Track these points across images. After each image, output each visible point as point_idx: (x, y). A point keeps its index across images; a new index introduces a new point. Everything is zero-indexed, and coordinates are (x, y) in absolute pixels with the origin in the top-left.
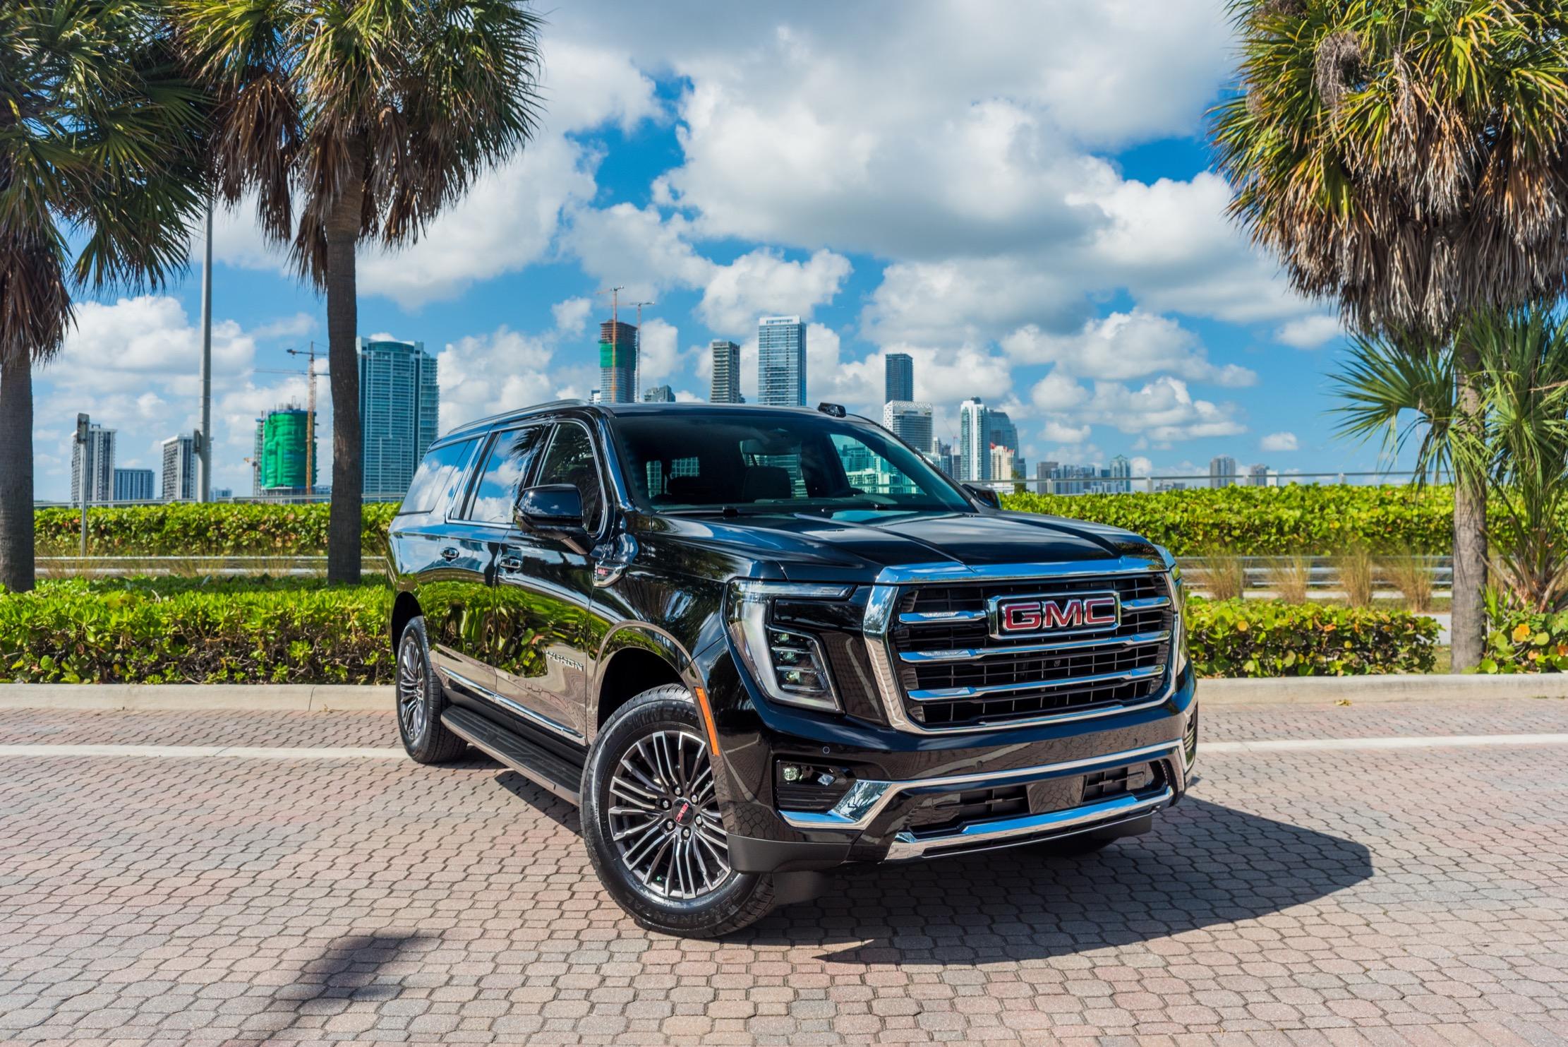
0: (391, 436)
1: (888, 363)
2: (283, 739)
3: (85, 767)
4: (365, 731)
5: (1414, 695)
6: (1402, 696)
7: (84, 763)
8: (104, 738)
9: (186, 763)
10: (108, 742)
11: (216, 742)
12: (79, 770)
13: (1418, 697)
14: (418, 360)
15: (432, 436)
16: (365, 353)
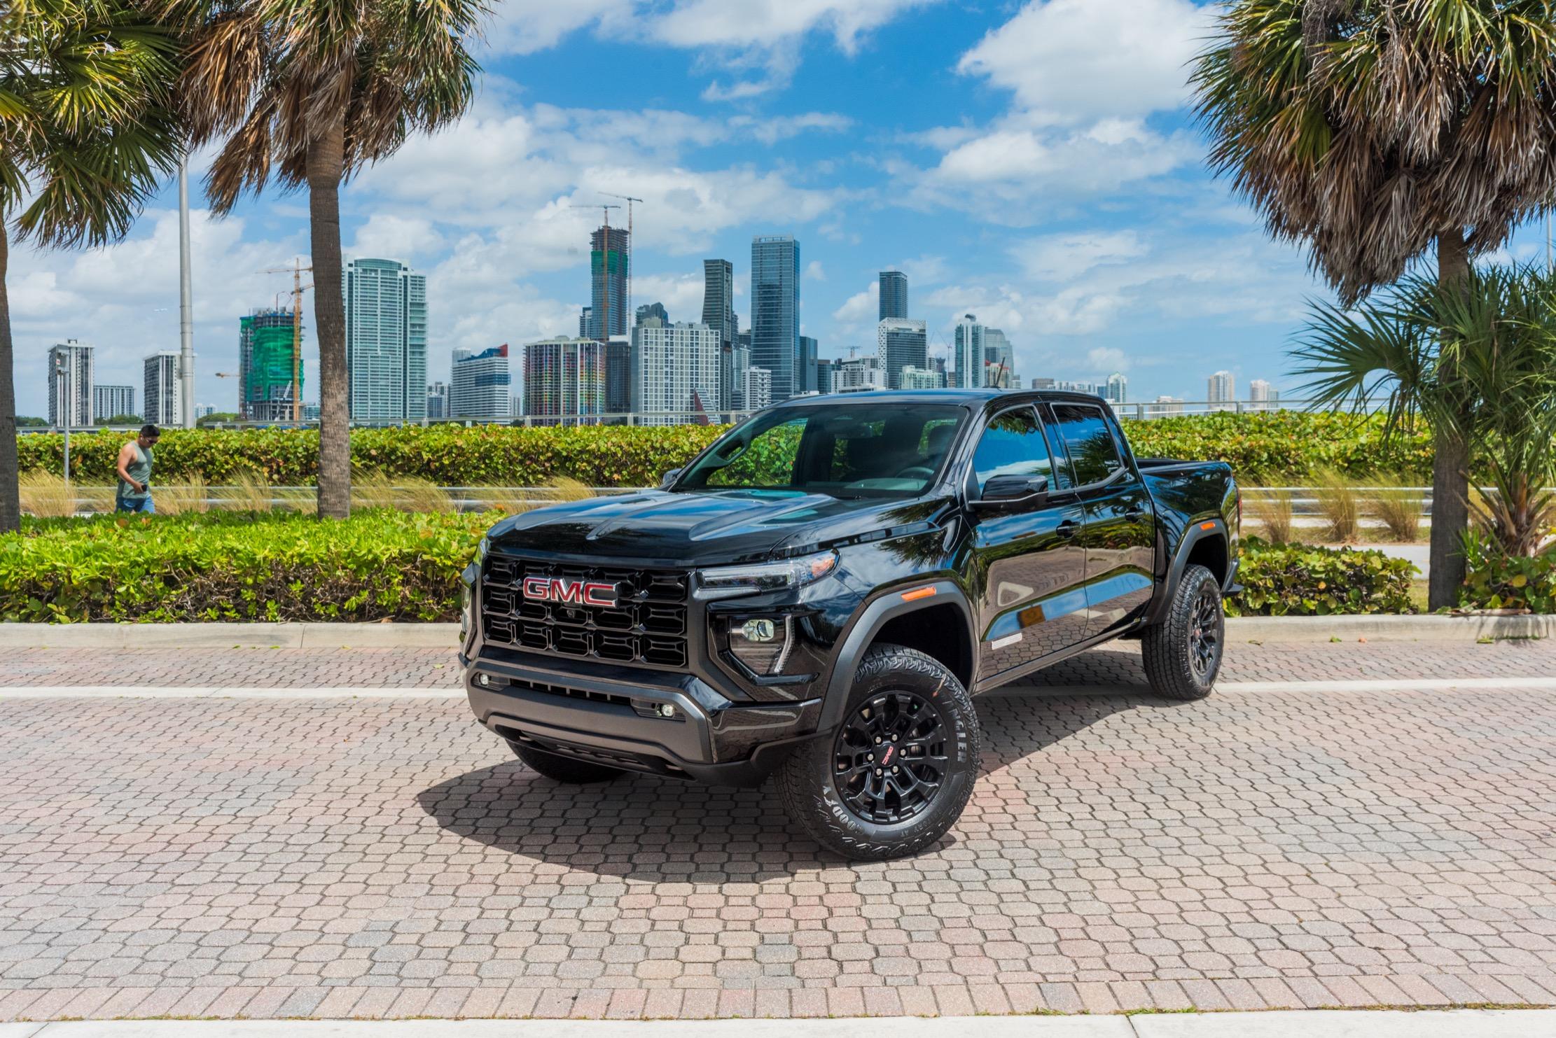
0: (380, 353)
1: (881, 284)
2: (275, 678)
3: (80, 710)
4: (357, 670)
5: (1387, 635)
6: (1374, 635)
7: (79, 707)
8: (97, 679)
9: (181, 705)
10: (101, 683)
11: (210, 682)
12: (74, 714)
13: (1391, 637)
14: (405, 277)
15: (421, 353)
16: (352, 269)
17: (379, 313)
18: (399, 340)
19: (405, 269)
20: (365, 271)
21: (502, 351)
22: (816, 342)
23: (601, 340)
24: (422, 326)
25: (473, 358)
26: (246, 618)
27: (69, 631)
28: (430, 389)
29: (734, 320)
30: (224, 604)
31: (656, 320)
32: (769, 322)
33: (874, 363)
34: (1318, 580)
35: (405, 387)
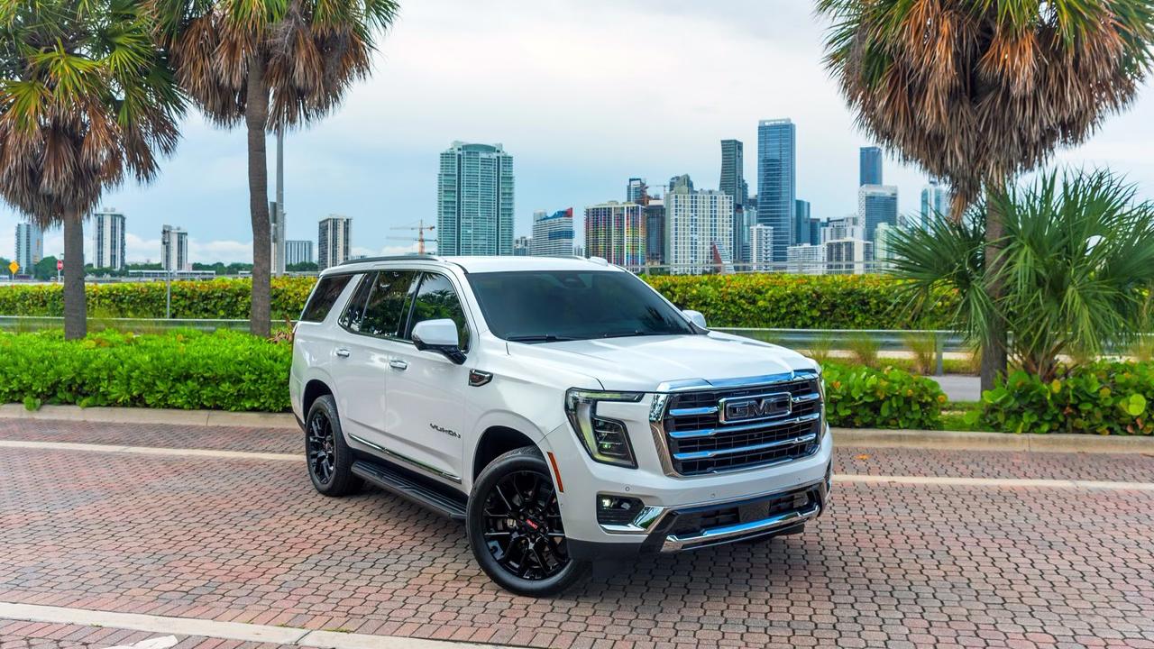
0: (480, 215)
1: (862, 155)
14: (498, 157)
15: (510, 215)
16: (461, 152)
17: (479, 185)
18: (493, 205)
19: (498, 151)
20: (470, 153)
21: (568, 213)
22: (809, 204)
23: (643, 204)
24: (510, 194)
25: (547, 218)
28: (517, 242)
29: (745, 187)
31: (685, 188)
32: (772, 189)
33: (855, 221)
35: (498, 240)
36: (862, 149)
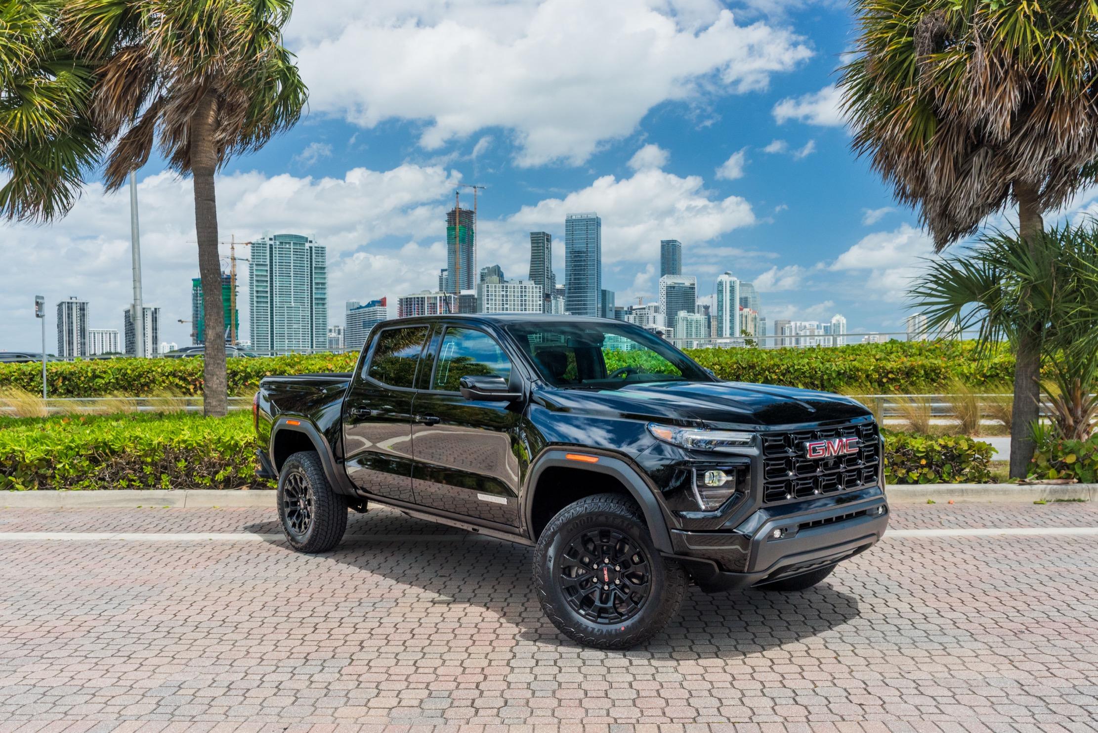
0: (293, 304)
1: (663, 247)
2: (159, 527)
3: (18, 547)
4: (218, 522)
5: (969, 498)
6: (960, 499)
7: (17, 546)
8: (36, 528)
10: (38, 530)
11: (114, 530)
12: (12, 550)
13: (972, 500)
14: (311, 248)
15: (323, 304)
16: (272, 242)
17: (292, 275)
18: (307, 295)
19: (311, 242)
20: (281, 243)
21: (383, 302)
22: (613, 293)
23: (455, 293)
24: (323, 284)
25: (361, 307)
26: (147, 486)
27: (24, 496)
28: (330, 331)
29: (552, 278)
30: (131, 477)
31: (495, 278)
32: (579, 279)
33: (656, 310)
34: (920, 458)
35: (312, 329)
36: (662, 242)
